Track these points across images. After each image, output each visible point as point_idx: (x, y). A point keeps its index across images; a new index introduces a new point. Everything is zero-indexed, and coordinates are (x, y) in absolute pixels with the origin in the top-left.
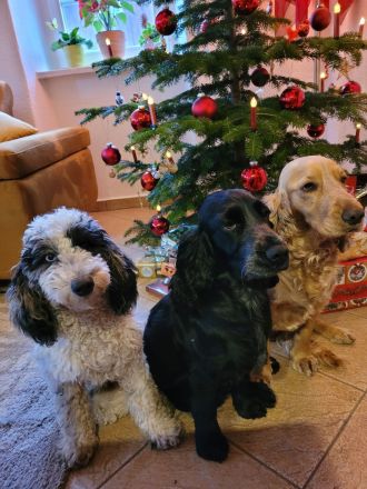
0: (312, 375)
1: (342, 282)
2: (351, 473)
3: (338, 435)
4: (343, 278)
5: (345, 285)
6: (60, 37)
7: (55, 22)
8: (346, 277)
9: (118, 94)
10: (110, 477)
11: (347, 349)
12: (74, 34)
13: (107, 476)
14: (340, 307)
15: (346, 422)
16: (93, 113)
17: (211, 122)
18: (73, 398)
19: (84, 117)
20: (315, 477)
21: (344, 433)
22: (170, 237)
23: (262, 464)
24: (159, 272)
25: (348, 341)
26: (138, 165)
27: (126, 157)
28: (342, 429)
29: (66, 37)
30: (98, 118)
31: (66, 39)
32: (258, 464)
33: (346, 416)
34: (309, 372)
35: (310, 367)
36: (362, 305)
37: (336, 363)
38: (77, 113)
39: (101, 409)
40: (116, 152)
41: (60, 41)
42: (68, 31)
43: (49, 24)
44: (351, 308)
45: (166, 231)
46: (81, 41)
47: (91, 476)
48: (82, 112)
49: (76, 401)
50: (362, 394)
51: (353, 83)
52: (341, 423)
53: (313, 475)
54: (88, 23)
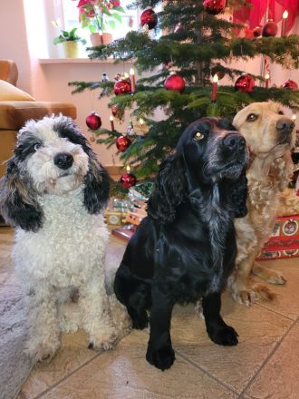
0: (250, 306)
1: (277, 234)
2: (284, 384)
3: (272, 353)
4: (278, 231)
5: (279, 237)
6: (62, 34)
7: (59, 21)
8: (281, 230)
9: (105, 75)
10: (69, 375)
11: (280, 288)
12: (72, 33)
13: (66, 374)
14: (274, 256)
15: (279, 344)
16: (83, 86)
17: (179, 94)
18: (42, 301)
19: (75, 88)
20: (251, 386)
21: (277, 352)
22: (137, 190)
23: (205, 372)
24: (124, 221)
25: (281, 282)
26: (114, 133)
27: (106, 125)
28: (276, 348)
29: (66, 34)
30: (87, 90)
31: (65, 36)
32: (202, 373)
33: (279, 339)
34: (247, 302)
35: (249, 298)
36: (293, 256)
37: (271, 297)
38: (69, 84)
39: (65, 317)
40: (98, 119)
41: (61, 37)
42: (69, 30)
43: (53, 23)
44: (283, 257)
45: (134, 185)
46: (78, 39)
47: (52, 373)
48: (74, 84)
49: (45, 304)
50: (292, 323)
51: (292, 82)
52: (275, 344)
53: (249, 384)
54: (85, 25)
